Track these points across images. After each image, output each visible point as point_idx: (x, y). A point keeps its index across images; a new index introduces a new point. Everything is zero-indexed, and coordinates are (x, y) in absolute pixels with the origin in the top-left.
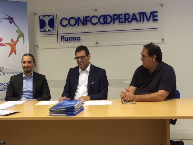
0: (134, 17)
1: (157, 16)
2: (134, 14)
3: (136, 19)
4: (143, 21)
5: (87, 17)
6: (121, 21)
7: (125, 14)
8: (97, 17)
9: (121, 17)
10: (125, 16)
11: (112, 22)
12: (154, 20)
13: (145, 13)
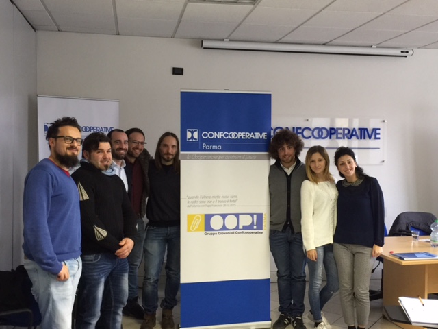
0: (354, 133)
1: (379, 134)
2: (354, 129)
3: (356, 135)
4: (364, 138)
5: (297, 128)
6: (339, 136)
7: (344, 129)
8: (310, 129)
9: (340, 131)
10: (344, 132)
11: (329, 137)
12: (376, 138)
13: (366, 129)
